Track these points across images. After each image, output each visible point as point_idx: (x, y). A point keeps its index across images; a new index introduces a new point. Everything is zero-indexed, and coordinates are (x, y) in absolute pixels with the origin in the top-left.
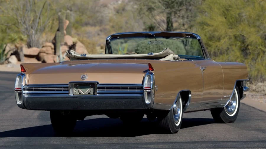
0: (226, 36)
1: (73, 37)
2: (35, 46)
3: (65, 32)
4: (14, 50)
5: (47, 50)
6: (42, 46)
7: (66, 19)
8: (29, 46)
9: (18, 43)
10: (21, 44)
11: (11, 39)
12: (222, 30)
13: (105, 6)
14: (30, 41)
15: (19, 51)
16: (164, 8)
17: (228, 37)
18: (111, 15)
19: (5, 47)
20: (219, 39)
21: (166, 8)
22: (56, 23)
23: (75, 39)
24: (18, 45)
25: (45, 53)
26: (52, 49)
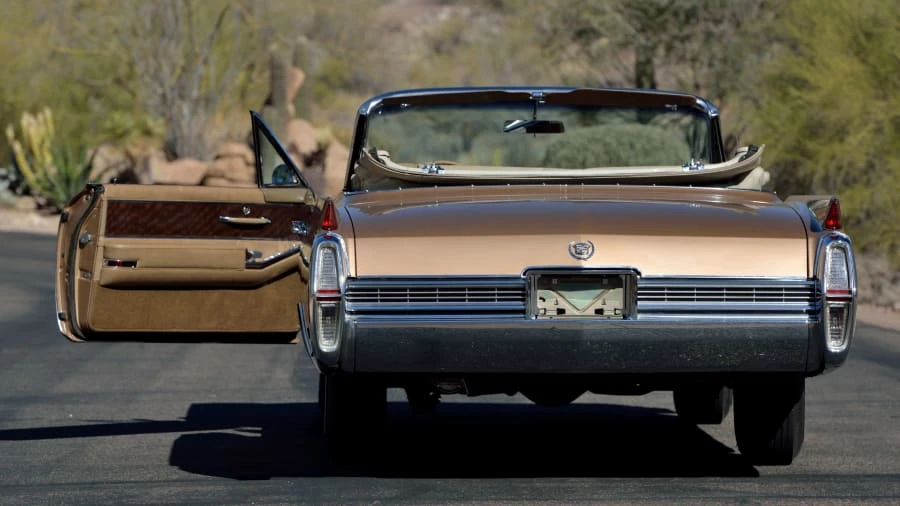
0: (866, 124)
1: (315, 126)
2: (190, 155)
3: (291, 108)
4: (123, 168)
5: (232, 170)
6: (215, 154)
7: (296, 64)
8: (172, 154)
9: (135, 145)
10: (144, 148)
11: (112, 130)
12: (853, 102)
13: (396, 28)
14: (175, 139)
15: (138, 170)
16: (632, 31)
17: (872, 126)
18: (414, 58)
19: (93, 158)
20: (841, 133)
21: (638, 31)
22: (261, 80)
23: (324, 134)
24: (135, 152)
25: (222, 176)
26: (248, 164)
